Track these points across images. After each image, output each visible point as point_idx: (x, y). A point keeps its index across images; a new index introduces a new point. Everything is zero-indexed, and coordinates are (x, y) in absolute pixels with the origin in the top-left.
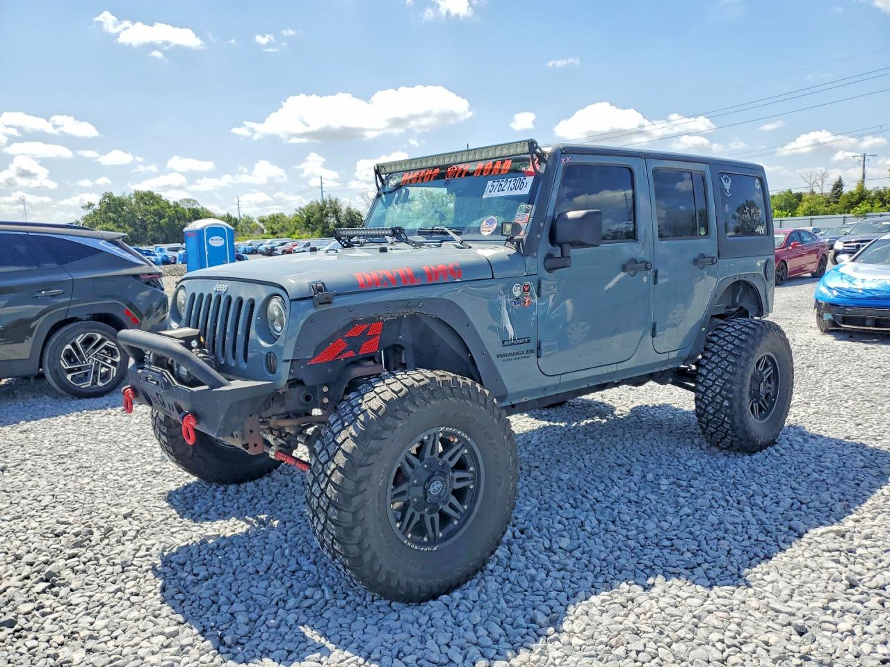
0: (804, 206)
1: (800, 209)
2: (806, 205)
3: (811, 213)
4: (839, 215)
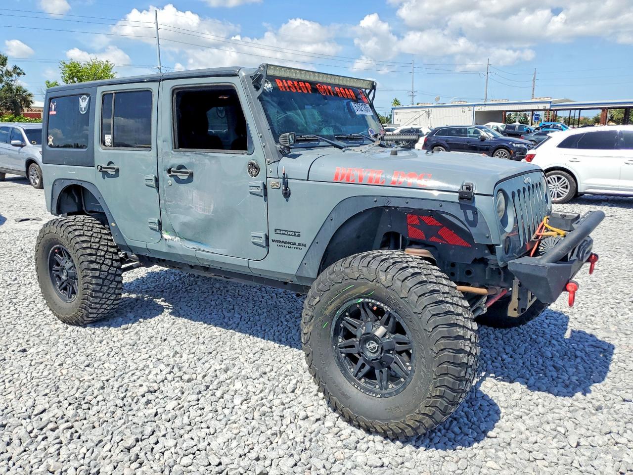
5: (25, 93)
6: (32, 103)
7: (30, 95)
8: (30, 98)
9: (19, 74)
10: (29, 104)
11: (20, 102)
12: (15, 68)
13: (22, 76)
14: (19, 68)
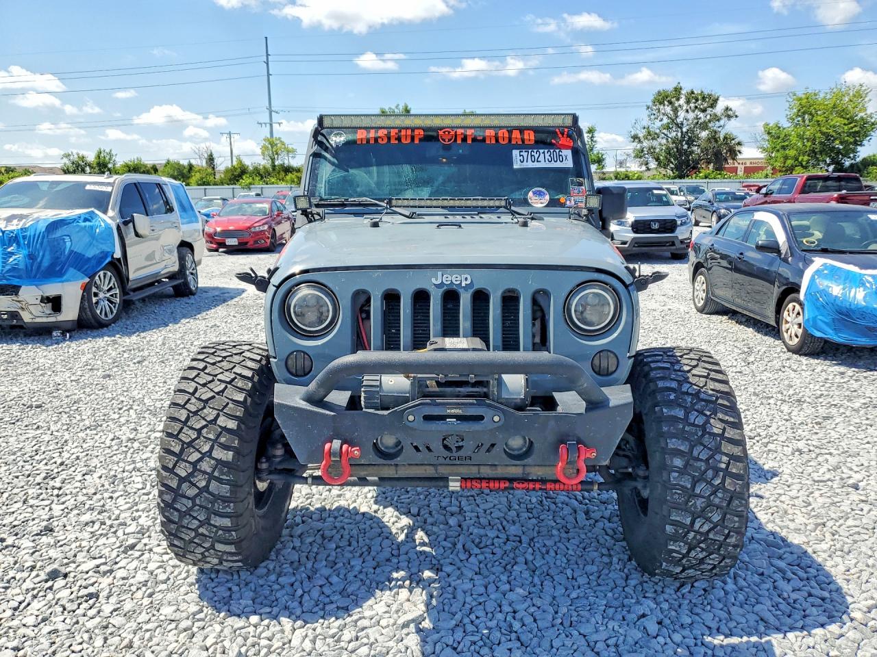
0: (196, 177)
1: (193, 180)
2: (198, 176)
3: (204, 184)
4: (227, 186)
5: (733, 142)
6: (740, 152)
7: (739, 144)
8: (738, 148)
9: (729, 117)
10: (736, 155)
11: (726, 153)
12: (727, 109)
13: (733, 120)
14: (731, 110)
